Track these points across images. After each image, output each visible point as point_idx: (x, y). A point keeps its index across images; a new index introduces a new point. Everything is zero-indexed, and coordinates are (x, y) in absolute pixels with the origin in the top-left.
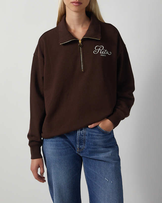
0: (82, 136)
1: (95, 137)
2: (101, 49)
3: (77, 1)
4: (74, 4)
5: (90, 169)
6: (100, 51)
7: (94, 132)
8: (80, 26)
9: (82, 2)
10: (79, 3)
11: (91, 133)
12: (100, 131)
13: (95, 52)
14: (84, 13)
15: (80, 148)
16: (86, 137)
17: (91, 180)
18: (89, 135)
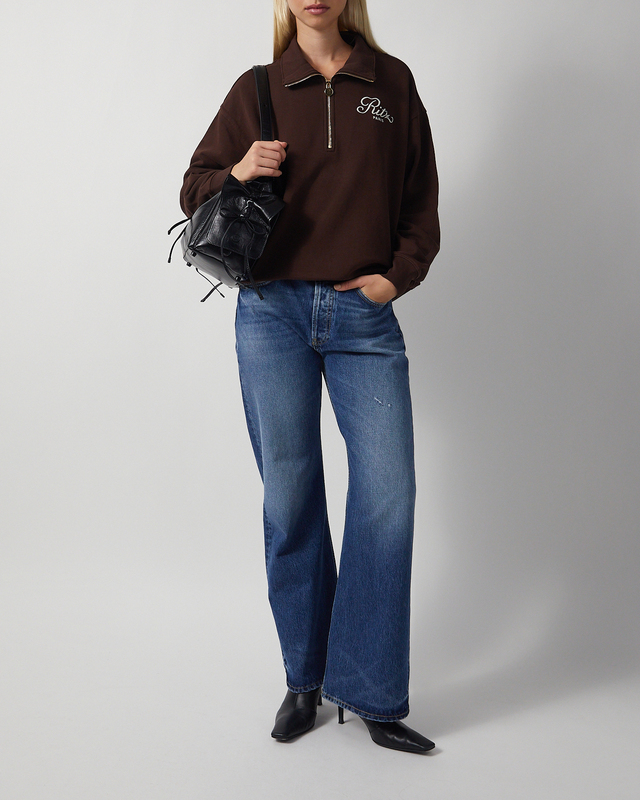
0: (324, 311)
1: (353, 314)
2: (374, 104)
3: (318, 3)
4: (313, 10)
5: (340, 380)
6: (372, 108)
7: (350, 304)
8: (329, 58)
9: (328, 5)
10: (323, 8)
11: (343, 306)
12: (365, 302)
13: (360, 109)
14: (335, 30)
15: (318, 339)
16: (334, 316)
17: (342, 406)
18: (339, 309)
